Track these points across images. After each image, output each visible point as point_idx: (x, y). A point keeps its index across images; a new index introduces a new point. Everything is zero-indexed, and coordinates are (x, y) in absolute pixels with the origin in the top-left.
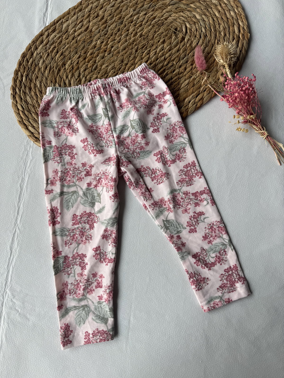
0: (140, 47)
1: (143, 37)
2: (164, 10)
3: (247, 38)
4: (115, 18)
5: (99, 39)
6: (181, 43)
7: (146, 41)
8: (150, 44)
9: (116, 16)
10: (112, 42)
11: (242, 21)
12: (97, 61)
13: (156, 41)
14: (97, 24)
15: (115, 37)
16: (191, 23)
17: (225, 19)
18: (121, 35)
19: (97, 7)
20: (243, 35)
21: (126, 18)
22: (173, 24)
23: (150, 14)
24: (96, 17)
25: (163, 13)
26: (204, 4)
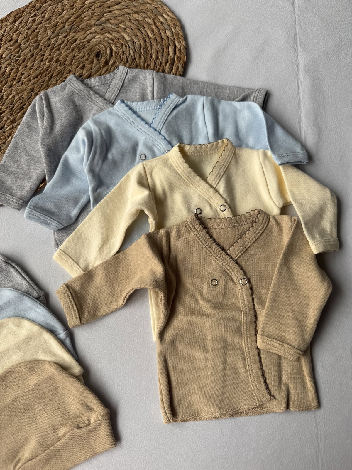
0: (55, 74)
1: (59, 63)
2: (88, 30)
3: (183, 61)
4: (30, 41)
5: (9, 65)
6: (102, 68)
7: (63, 67)
8: (67, 71)
9: (31, 40)
10: (23, 69)
11: (180, 42)
12: (3, 91)
13: (74, 67)
14: (9, 49)
15: (27, 63)
16: (118, 45)
17: (159, 40)
18: (35, 61)
19: (11, 30)
20: (179, 58)
21: (42, 42)
22: (96, 47)
23: (71, 36)
24: (9, 41)
25: (86, 35)
26: (135, 23)
